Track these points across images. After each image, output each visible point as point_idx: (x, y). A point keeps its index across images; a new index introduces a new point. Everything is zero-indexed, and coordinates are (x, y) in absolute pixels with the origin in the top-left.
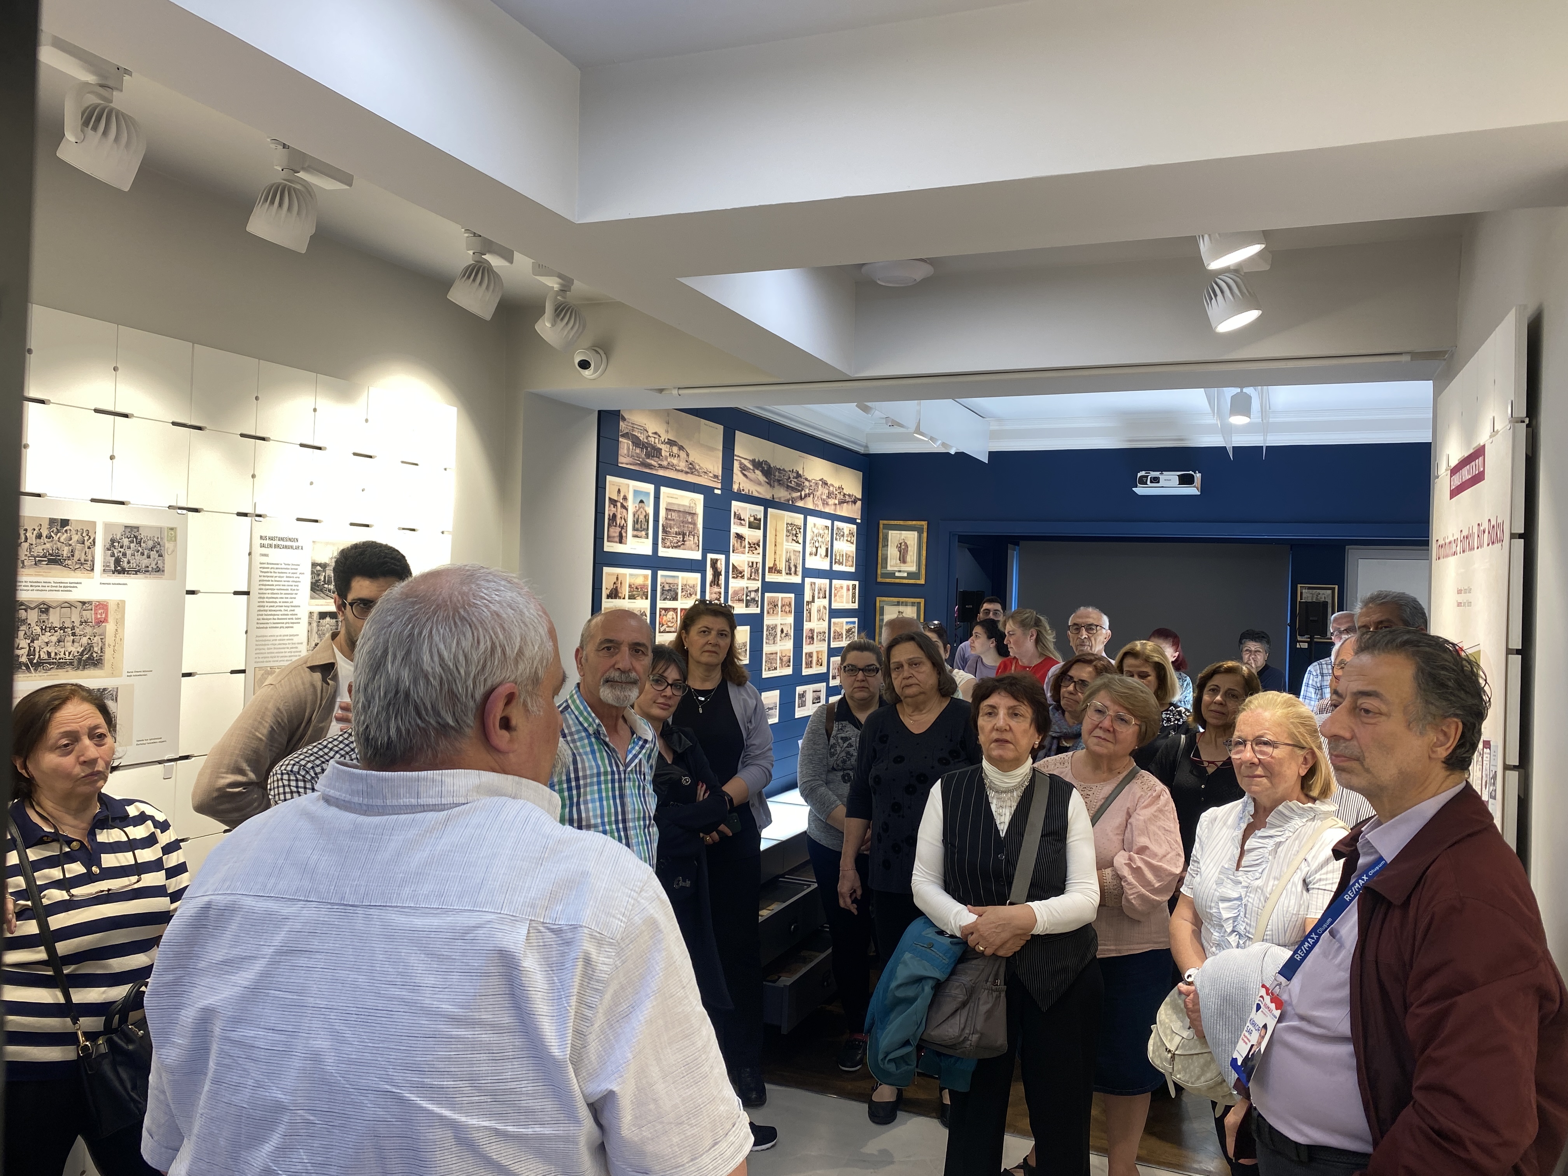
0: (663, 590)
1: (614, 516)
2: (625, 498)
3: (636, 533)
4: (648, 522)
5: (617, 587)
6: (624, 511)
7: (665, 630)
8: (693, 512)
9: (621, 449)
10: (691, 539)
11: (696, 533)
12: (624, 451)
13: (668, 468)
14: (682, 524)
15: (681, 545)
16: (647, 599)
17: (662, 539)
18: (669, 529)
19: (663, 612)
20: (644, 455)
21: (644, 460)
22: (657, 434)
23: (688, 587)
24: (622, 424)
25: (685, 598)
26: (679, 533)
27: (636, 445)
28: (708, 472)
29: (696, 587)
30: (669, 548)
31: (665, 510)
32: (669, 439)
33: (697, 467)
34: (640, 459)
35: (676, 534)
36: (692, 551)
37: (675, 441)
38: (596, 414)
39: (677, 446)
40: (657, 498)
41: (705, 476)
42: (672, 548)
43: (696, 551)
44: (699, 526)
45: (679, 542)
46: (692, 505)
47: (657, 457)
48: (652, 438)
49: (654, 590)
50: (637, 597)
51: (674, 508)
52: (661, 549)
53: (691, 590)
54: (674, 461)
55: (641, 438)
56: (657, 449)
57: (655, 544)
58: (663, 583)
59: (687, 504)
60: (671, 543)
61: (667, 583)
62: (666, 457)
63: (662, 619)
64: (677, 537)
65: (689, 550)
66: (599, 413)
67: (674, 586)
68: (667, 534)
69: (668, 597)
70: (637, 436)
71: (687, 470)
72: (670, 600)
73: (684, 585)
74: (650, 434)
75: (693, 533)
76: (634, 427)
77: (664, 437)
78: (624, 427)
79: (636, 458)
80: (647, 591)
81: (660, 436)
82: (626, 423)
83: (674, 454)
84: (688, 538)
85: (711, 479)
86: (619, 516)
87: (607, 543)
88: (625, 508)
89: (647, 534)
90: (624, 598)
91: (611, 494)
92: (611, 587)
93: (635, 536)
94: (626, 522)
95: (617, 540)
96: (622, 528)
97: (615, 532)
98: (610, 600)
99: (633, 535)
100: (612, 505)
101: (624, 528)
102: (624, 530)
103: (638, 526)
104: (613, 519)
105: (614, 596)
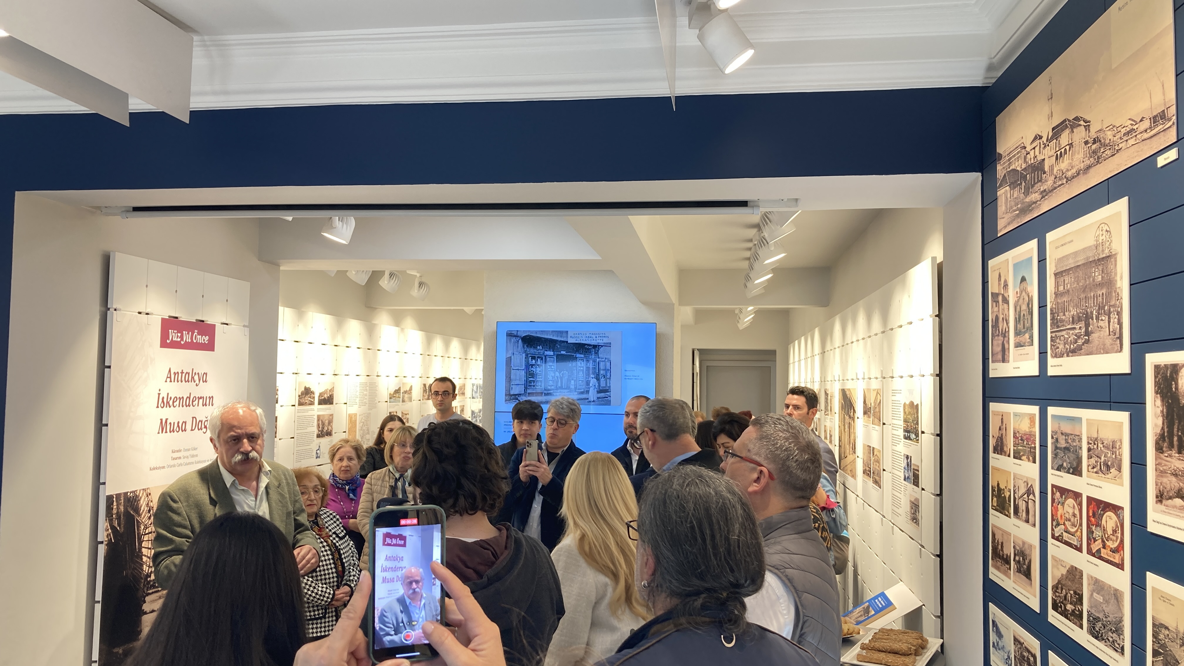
0: (1056, 448)
1: (997, 318)
2: (1006, 286)
3: (1020, 339)
4: (1031, 313)
5: (1002, 435)
6: (1006, 305)
7: (1061, 535)
8: (1104, 256)
9: (999, 208)
10: (1104, 324)
11: (1114, 306)
12: (1002, 208)
13: (1055, 188)
14: (1083, 296)
15: (1083, 344)
16: (1034, 462)
17: (1052, 341)
18: (1062, 314)
19: (1058, 494)
20: (1022, 195)
21: (1023, 203)
22: (1038, 137)
23: (1100, 445)
24: (999, 167)
25: (1096, 473)
26: (1079, 317)
27: (1013, 185)
28: (1135, 127)
29: (1120, 448)
30: (1061, 356)
31: (1053, 276)
32: (1053, 129)
33: (1109, 135)
34: (1019, 206)
35: (1073, 323)
36: (1107, 353)
37: (1065, 121)
38: (981, 179)
39: (1066, 127)
40: (1042, 260)
41: (1129, 141)
42: (1068, 356)
43: (1116, 352)
44: (1119, 284)
45: (1079, 337)
46: (1101, 238)
47: (1039, 181)
48: (1032, 153)
49: (1043, 446)
50: (1023, 455)
51: (1067, 266)
52: (1051, 361)
53: (1109, 455)
54: (1064, 165)
55: (1019, 169)
56: (1038, 168)
57: (1043, 354)
58: (1056, 433)
59: (1091, 242)
60: (1065, 344)
61: (1062, 434)
62: (1052, 167)
63: (1057, 510)
64: (1074, 328)
65: (1100, 353)
66: (982, 176)
67: (1074, 440)
68: (1058, 327)
69: (1065, 464)
70: (1014, 170)
71: (1088, 162)
72: (1069, 473)
73: (1093, 441)
74: (1028, 149)
75: (1106, 308)
76: (1009, 160)
77: (1046, 132)
78: (1001, 169)
79: (1015, 208)
80: (1035, 447)
81: (1041, 137)
82: (1002, 162)
83: (1063, 150)
84: (1096, 325)
85: (1146, 136)
86: (1001, 317)
87: (991, 365)
88: (1006, 301)
89: (1031, 337)
90: (1009, 456)
91: (993, 287)
92: (997, 435)
93: (1018, 345)
94: (1007, 323)
95: (1000, 357)
96: (1004, 337)
97: (998, 345)
98: (996, 456)
99: (1015, 344)
100: (994, 304)
101: (1007, 335)
102: (1006, 339)
103: (1021, 326)
104: (996, 325)
105: (1000, 449)
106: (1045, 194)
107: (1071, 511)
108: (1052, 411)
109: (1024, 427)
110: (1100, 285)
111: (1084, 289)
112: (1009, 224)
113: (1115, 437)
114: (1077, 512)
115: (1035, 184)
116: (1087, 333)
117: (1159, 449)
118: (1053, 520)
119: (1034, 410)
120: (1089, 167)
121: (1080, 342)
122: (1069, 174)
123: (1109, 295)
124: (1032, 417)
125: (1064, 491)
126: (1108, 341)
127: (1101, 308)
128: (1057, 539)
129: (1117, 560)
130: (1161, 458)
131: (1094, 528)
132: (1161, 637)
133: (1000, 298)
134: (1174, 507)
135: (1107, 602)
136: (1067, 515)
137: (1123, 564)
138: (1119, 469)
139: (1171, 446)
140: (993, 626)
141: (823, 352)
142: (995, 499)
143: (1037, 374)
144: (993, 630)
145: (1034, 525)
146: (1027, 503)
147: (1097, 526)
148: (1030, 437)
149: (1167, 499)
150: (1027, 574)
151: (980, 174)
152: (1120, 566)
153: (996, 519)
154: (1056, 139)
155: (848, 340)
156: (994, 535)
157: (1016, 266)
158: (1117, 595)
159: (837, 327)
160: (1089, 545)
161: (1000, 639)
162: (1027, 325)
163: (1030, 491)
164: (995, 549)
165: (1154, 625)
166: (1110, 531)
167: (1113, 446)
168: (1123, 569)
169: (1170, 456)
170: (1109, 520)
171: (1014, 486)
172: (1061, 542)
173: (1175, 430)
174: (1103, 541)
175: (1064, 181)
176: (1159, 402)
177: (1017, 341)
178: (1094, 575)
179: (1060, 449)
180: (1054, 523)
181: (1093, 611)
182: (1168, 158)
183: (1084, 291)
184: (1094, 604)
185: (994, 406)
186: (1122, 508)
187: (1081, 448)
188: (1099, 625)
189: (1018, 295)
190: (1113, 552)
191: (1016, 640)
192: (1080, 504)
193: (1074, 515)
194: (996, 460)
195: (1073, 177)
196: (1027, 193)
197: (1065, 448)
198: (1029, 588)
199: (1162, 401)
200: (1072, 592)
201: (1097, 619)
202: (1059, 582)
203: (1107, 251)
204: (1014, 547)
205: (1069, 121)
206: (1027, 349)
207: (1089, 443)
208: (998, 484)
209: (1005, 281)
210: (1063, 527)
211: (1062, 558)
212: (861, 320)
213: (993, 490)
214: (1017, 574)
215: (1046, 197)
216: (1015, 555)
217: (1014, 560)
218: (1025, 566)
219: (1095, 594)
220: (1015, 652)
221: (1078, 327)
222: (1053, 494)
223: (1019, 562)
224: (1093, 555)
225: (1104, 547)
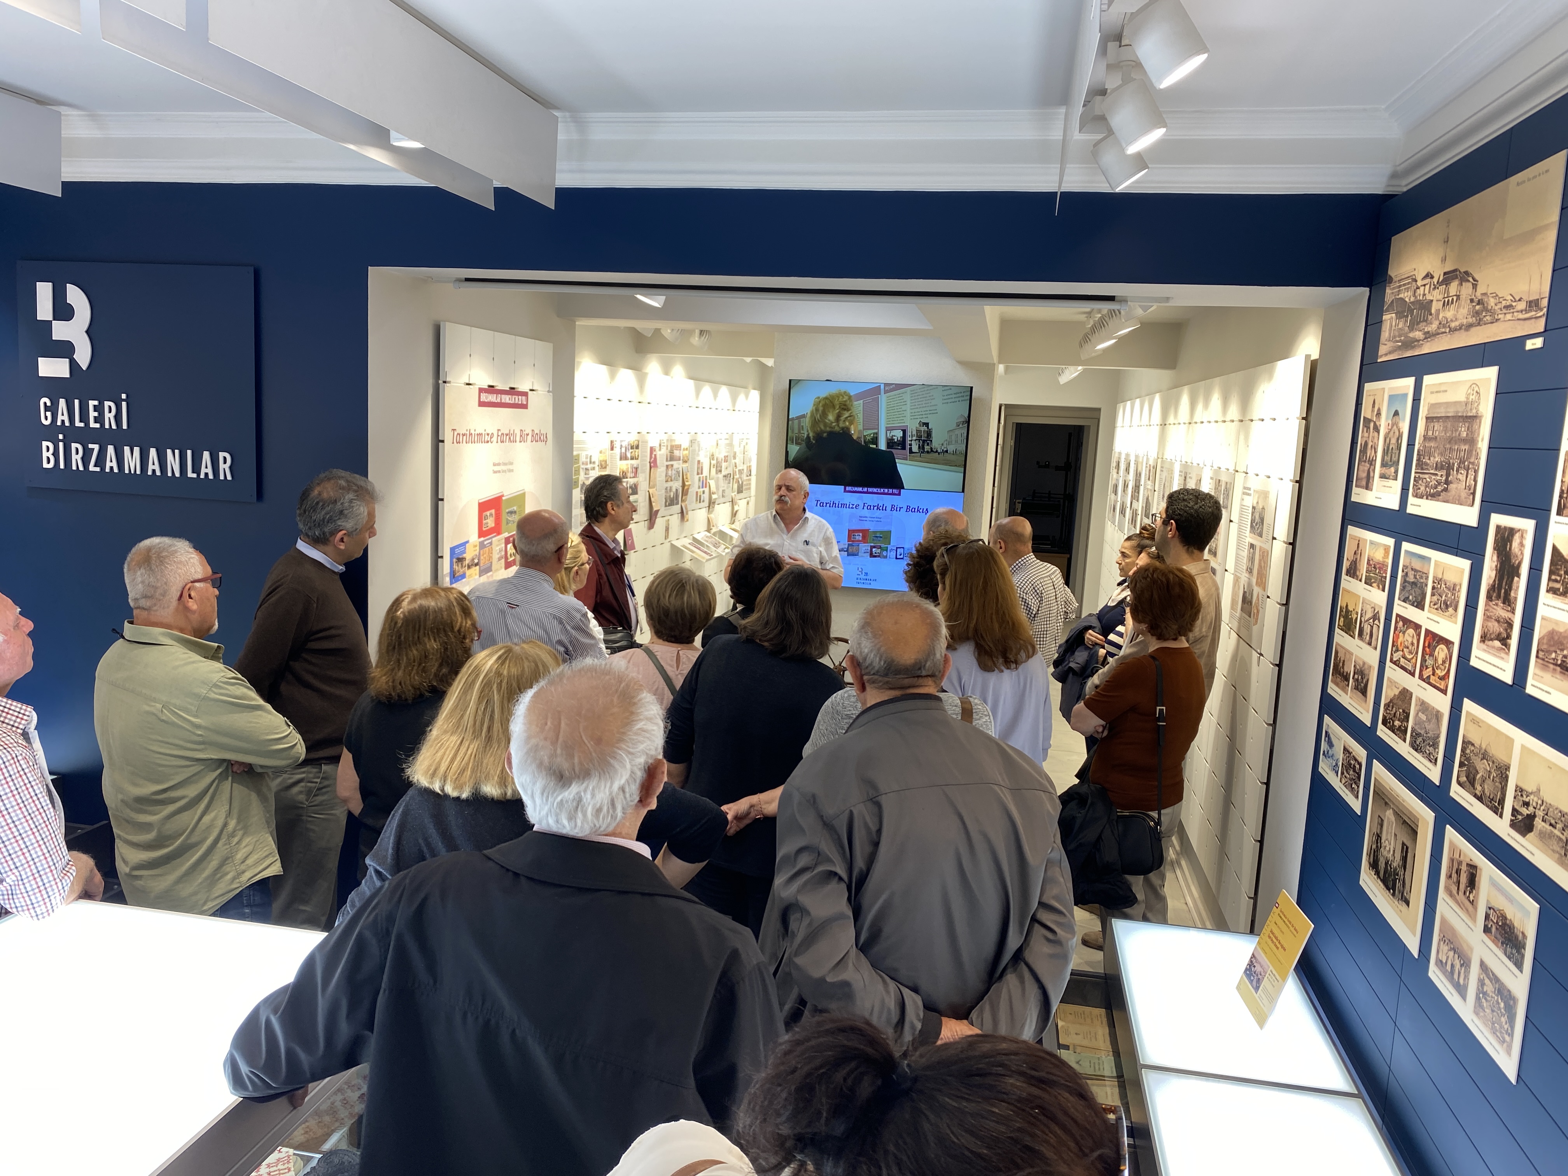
0: (1405, 581)
1: (1366, 443)
2: (1379, 414)
3: (1384, 470)
4: (1399, 448)
5: (1356, 559)
6: (1376, 434)
7: (1399, 660)
8: (1471, 414)
9: (1382, 333)
10: (1462, 477)
11: (1473, 463)
12: (1385, 334)
13: (1438, 334)
14: (1448, 446)
15: (1442, 491)
16: (1384, 590)
17: (1415, 480)
18: (1427, 458)
19: (1401, 623)
20: (1407, 328)
21: (1406, 337)
22: (1429, 276)
23: (1443, 586)
24: (1388, 291)
25: (1436, 609)
26: (1442, 465)
27: (1400, 315)
28: (1514, 304)
29: (1459, 591)
30: (1422, 497)
31: (1424, 420)
32: (1445, 274)
33: (1492, 302)
34: (1402, 338)
35: (1436, 469)
36: (1461, 504)
37: (1455, 270)
38: (1368, 294)
39: (1457, 278)
40: (1417, 400)
41: (1507, 315)
42: (1427, 498)
43: (1469, 506)
44: (1480, 445)
45: (1439, 484)
46: (1471, 397)
47: (1425, 321)
48: (1422, 288)
49: (1394, 576)
50: (1374, 582)
51: (1438, 413)
52: (1411, 500)
53: (1449, 596)
54: (1449, 313)
55: (1407, 300)
56: (1425, 306)
57: (1405, 490)
58: (1407, 567)
59: (1462, 398)
60: (1426, 487)
61: (1412, 569)
62: (1438, 311)
63: (1398, 638)
64: (1436, 475)
65: (1455, 503)
66: (1370, 291)
67: (1421, 577)
68: (1422, 469)
69: (1411, 597)
70: (1402, 299)
71: (1470, 320)
72: (1413, 606)
73: (1438, 581)
74: (1419, 283)
75: (1466, 463)
76: (1400, 286)
77: (1438, 275)
78: (1390, 294)
79: (1398, 339)
80: (1386, 577)
81: (1432, 277)
82: (1393, 285)
83: (1450, 299)
84: (1455, 476)
85: (1521, 316)
86: (1370, 444)
87: (1355, 490)
88: (1377, 429)
89: (1396, 472)
90: (1361, 581)
91: (1366, 412)
92: (1351, 558)
93: (1383, 476)
94: (1376, 452)
95: (1364, 483)
96: (1371, 464)
97: (1363, 471)
98: (1348, 578)
99: (1380, 474)
100: (1365, 429)
101: (1373, 463)
102: (1372, 467)
103: (1387, 458)
104: (1364, 451)
105: (1353, 572)
106: (1429, 336)
107: (1410, 640)
108: (1406, 546)
109: (1379, 556)
110: (1465, 441)
111: (1451, 440)
112: (1390, 353)
113: (1457, 581)
114: (1415, 642)
115: (1420, 322)
116: (1447, 482)
117: (1489, 597)
118: (1393, 646)
119: (1390, 542)
120: (1469, 326)
121: (1440, 488)
122: (1453, 325)
123: (1470, 452)
124: (1386, 549)
125: (1407, 622)
126: (1464, 494)
127: (1462, 462)
128: (1395, 663)
129: (1442, 687)
130: (1489, 606)
131: (1427, 657)
132: (1468, 751)
133: (1372, 425)
134: (1493, 647)
135: (1429, 720)
136: (1406, 643)
137: (1446, 690)
138: (1456, 610)
139: (1498, 597)
140: (1326, 736)
141: (1164, 425)
142: (1342, 619)
143: (1397, 508)
144: (1325, 740)
145: (1376, 648)
146: (1372, 627)
147: (1430, 656)
148: (1382, 566)
149: (1489, 640)
150: (1364, 692)
151: (1368, 289)
152: (1444, 692)
153: (1341, 638)
154: (1446, 285)
155: (1197, 418)
156: (1337, 652)
157: (1391, 397)
158: (1438, 715)
159: (1185, 400)
160: (1421, 671)
161: (1331, 748)
162: (1395, 459)
163: (1376, 617)
164: (1336, 666)
165: (1464, 742)
166: (1440, 662)
167: (1454, 588)
168: (1446, 694)
169: (1497, 605)
170: (1441, 652)
171: (1362, 610)
172: (1398, 666)
173: (1504, 584)
174: (1433, 669)
175: (1448, 330)
176: (1495, 558)
177: (1383, 472)
178: (1422, 698)
179: (1409, 582)
180: (1394, 649)
181: (1416, 728)
182: (1535, 344)
183: (1450, 442)
184: (1418, 722)
185: (1352, 530)
186: (1453, 643)
187: (1426, 585)
188: (1420, 740)
189: (1390, 427)
190: (1440, 679)
191: (1345, 749)
192: (1419, 635)
193: (1412, 644)
194: (1347, 582)
195: (1456, 330)
196: (1412, 328)
197: (1413, 583)
198: (1363, 704)
199: (1498, 557)
200: (1401, 711)
201: (1419, 735)
202: (1391, 701)
203: (1474, 411)
204: (1355, 666)
205: (1460, 272)
206: (1391, 483)
207: (1434, 582)
208: (1347, 606)
209: (1379, 410)
210: (1401, 653)
211: (1396, 680)
212: (1216, 399)
213: (1341, 611)
214: (1355, 691)
215: (1429, 339)
216: (1355, 673)
217: (1353, 678)
218: (1362, 685)
219: (1420, 714)
220: (1343, 760)
221: (1440, 474)
222: (1396, 622)
223: (1357, 680)
224: (1424, 680)
225: (1433, 675)
